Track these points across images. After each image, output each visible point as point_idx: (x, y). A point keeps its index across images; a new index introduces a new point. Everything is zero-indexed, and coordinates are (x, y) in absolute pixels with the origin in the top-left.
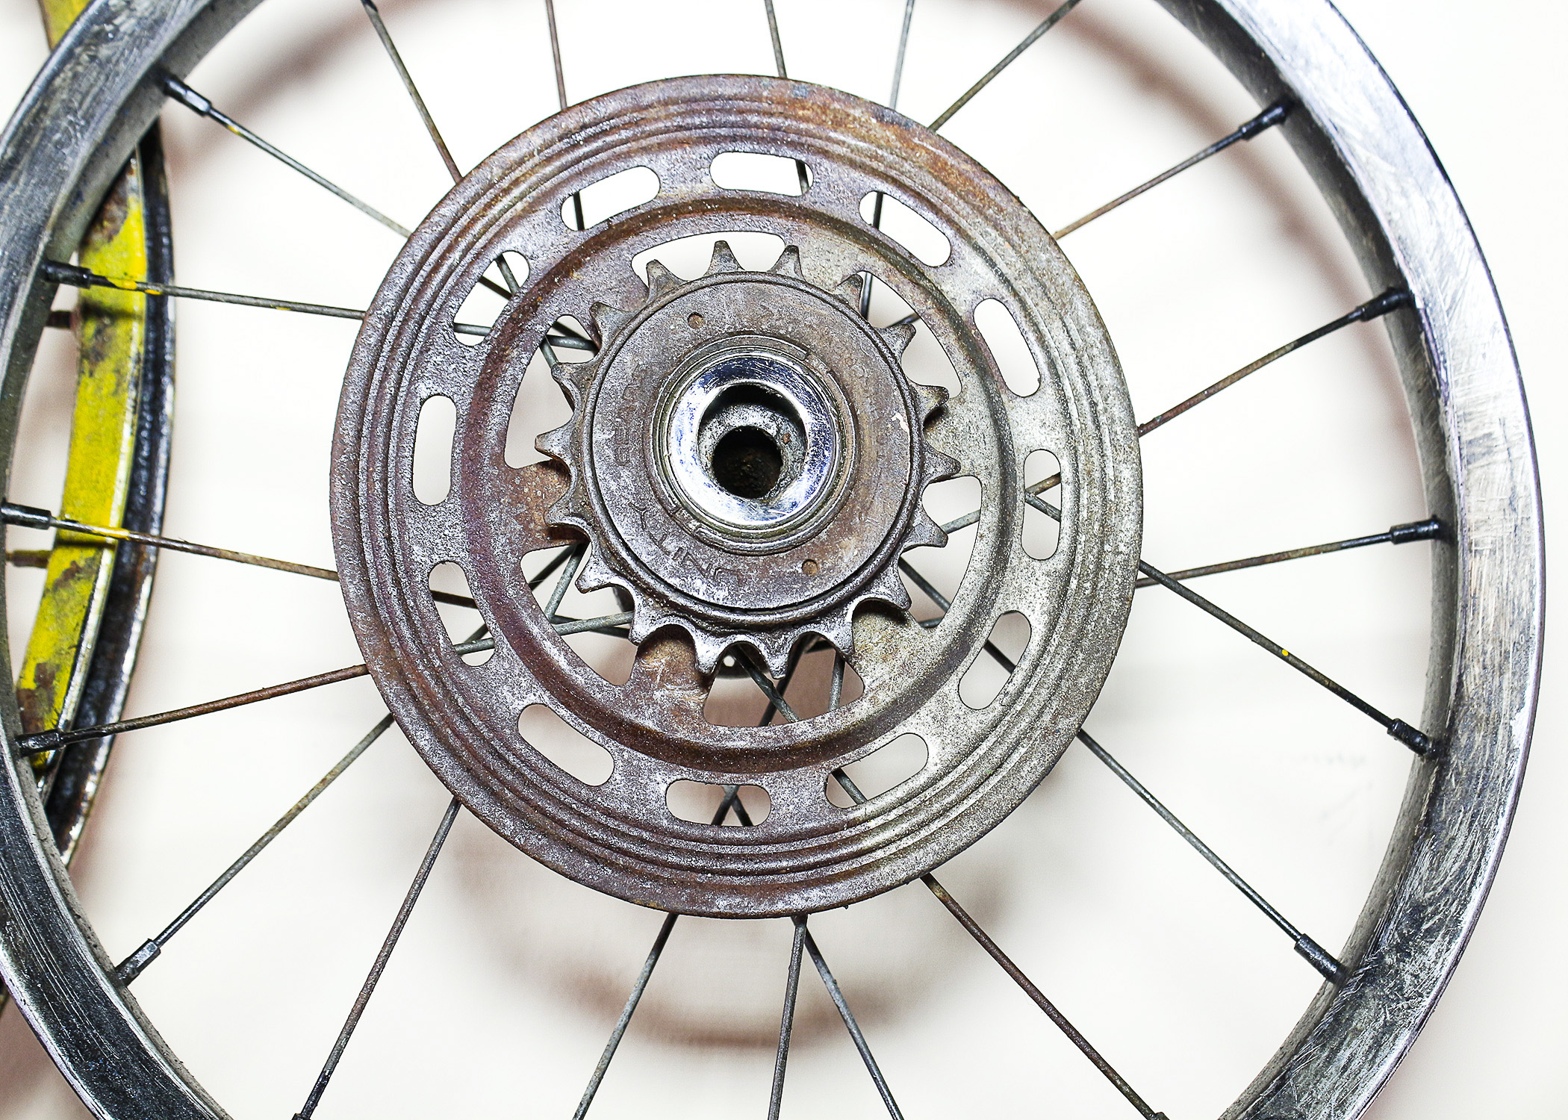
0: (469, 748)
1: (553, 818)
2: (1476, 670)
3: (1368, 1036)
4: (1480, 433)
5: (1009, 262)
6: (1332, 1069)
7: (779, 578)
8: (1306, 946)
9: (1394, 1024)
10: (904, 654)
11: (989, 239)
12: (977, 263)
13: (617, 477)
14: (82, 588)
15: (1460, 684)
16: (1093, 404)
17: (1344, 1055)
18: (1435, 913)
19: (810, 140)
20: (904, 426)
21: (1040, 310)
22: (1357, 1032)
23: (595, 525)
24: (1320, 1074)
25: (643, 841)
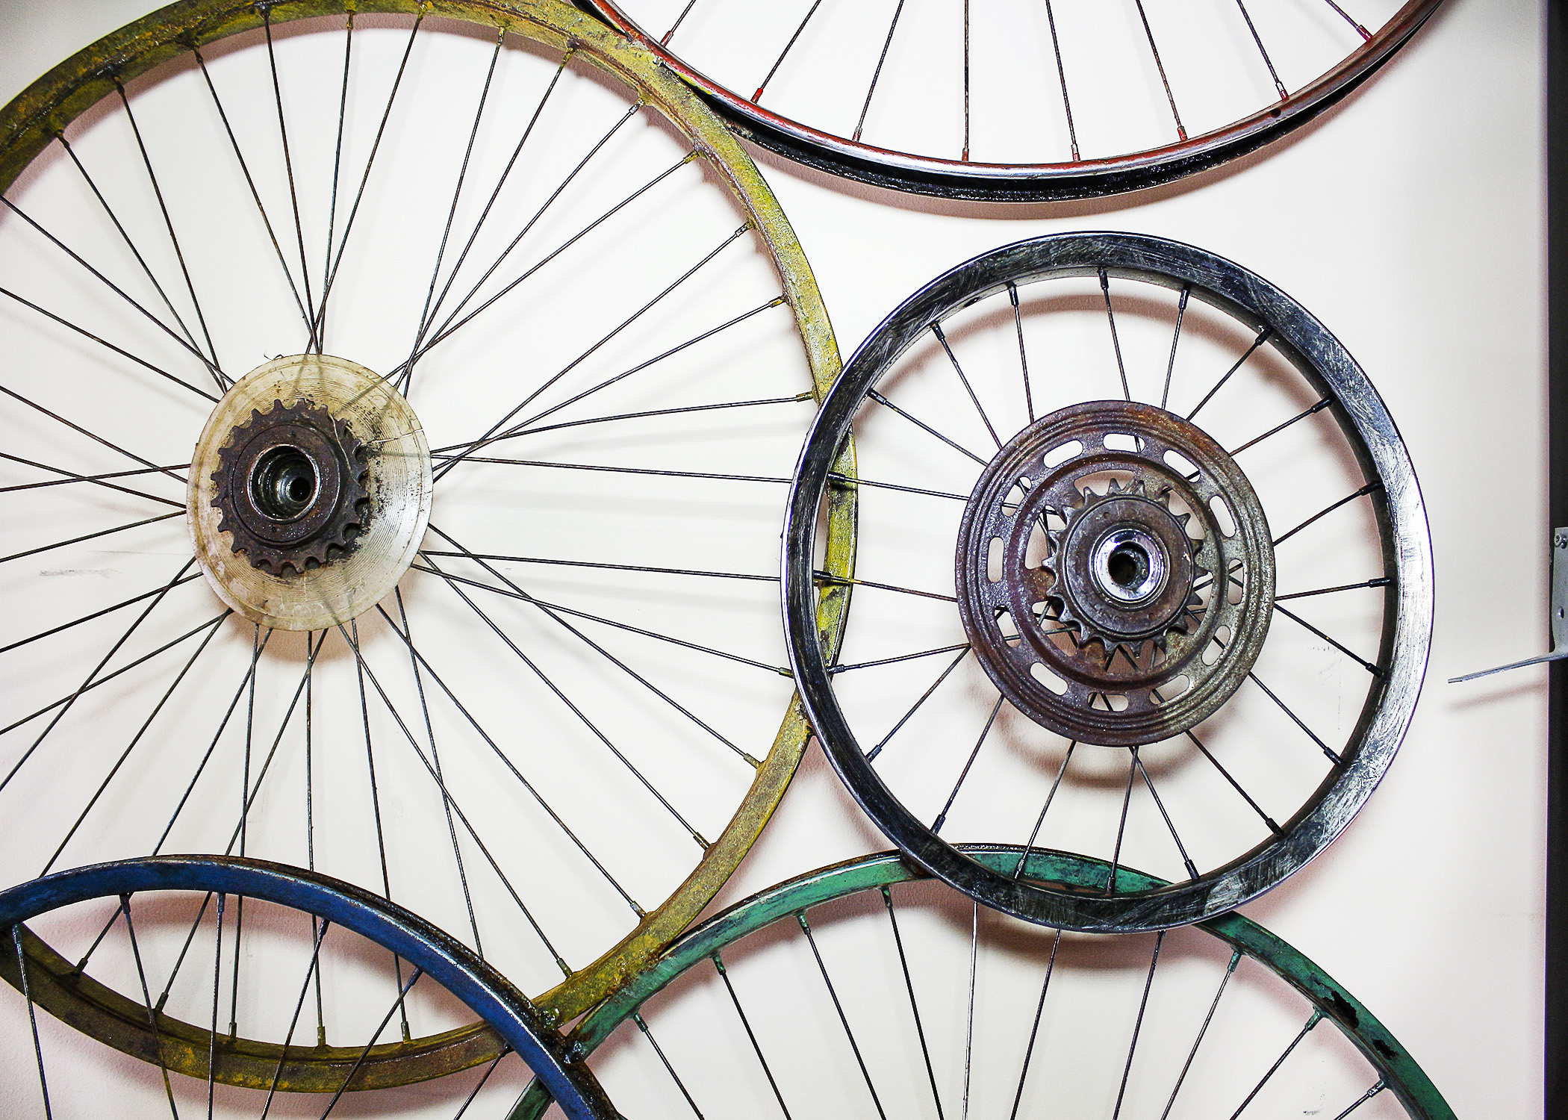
0: (1012, 680)
1: (1045, 708)
2: (1404, 646)
3: (1354, 793)
4: (1410, 547)
5: (1224, 481)
6: (1339, 804)
7: (1140, 621)
8: (1328, 752)
9: (1365, 788)
10: (1182, 644)
11: (1216, 471)
12: (1211, 482)
13: (1077, 580)
14: (838, 600)
15: (1397, 651)
16: (1257, 541)
17: (1344, 800)
18: (1383, 744)
19: (1144, 429)
20: (1188, 559)
21: (1236, 501)
22: (1350, 790)
23: (1067, 598)
24: (1335, 806)
25: (1079, 717)
